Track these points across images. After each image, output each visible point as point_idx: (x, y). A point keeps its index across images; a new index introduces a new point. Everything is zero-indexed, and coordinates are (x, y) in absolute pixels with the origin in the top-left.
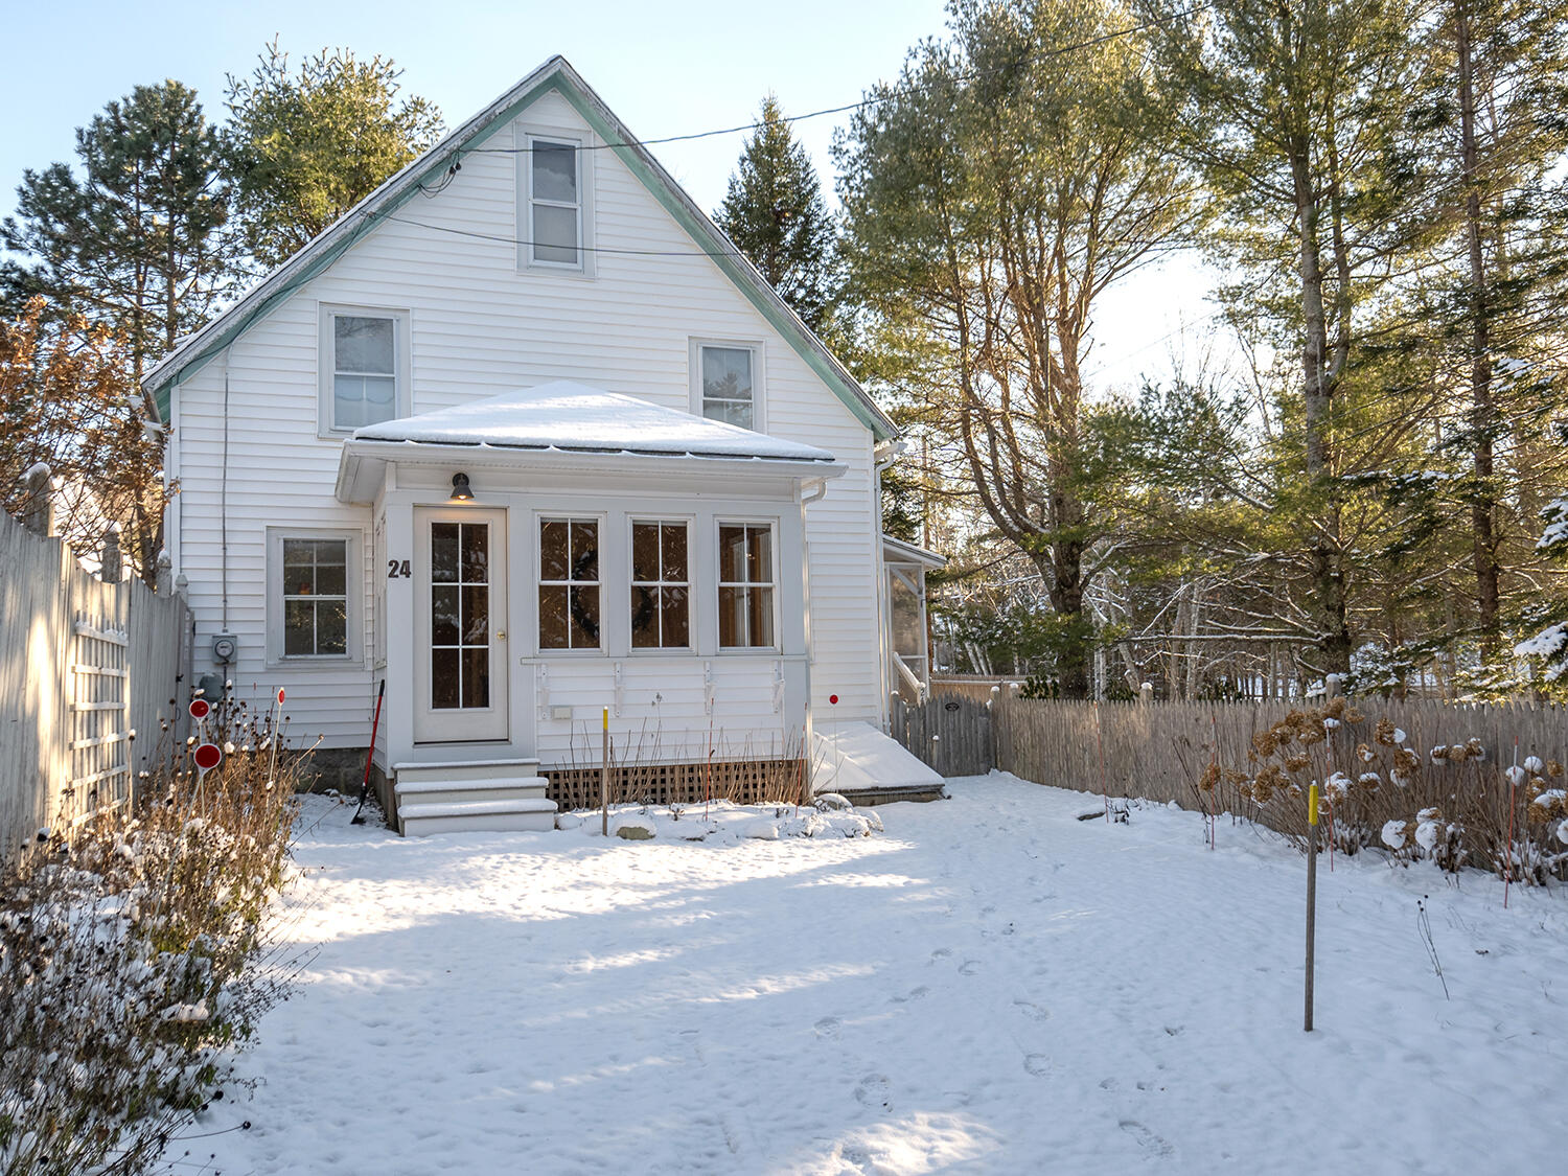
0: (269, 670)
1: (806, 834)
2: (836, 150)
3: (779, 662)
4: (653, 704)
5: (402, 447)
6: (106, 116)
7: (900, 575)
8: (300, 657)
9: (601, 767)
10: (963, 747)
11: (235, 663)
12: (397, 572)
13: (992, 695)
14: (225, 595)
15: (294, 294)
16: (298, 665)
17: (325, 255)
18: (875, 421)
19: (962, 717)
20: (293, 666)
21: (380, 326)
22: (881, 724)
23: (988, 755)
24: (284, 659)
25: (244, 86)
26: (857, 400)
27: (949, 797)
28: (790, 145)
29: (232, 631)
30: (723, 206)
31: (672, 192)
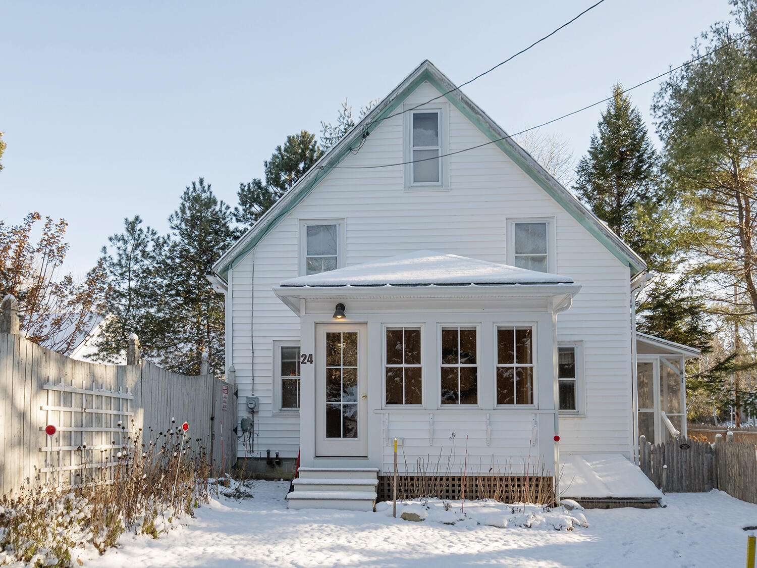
0: (274, 416)
1: (527, 526)
2: (655, 107)
3: (536, 414)
4: (450, 438)
5: (303, 290)
6: (276, 153)
7: (668, 363)
8: (288, 409)
9: (392, 475)
10: (693, 473)
11: (258, 412)
12: (306, 361)
13: (716, 440)
14: (253, 377)
15: (286, 216)
16: (288, 413)
17: (301, 193)
18: (630, 260)
19: (692, 453)
20: (285, 413)
21: (330, 229)
22: (632, 456)
23: (712, 479)
24: (281, 410)
25: (329, 126)
26: (618, 248)
27: (665, 507)
28: (630, 111)
29: (256, 395)
30: (588, 153)
31: (495, 130)
